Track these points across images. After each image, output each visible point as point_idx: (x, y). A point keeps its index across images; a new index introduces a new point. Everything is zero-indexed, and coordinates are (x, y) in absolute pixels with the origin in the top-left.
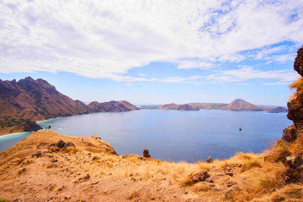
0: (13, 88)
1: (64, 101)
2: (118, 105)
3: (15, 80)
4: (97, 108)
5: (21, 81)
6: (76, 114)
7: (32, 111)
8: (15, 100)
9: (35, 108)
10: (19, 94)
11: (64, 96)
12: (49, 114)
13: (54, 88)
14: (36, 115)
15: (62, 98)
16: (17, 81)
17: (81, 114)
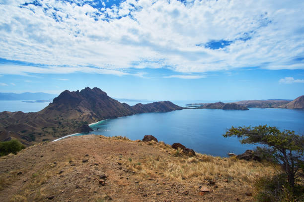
0: (77, 97)
1: (113, 105)
2: (160, 106)
3: (78, 91)
4: (140, 109)
5: (82, 91)
6: (122, 116)
7: (89, 115)
8: (78, 107)
9: (91, 113)
10: (81, 101)
11: (114, 100)
12: (101, 116)
13: (106, 94)
14: (91, 118)
15: (112, 102)
16: (80, 91)
17: (126, 116)
